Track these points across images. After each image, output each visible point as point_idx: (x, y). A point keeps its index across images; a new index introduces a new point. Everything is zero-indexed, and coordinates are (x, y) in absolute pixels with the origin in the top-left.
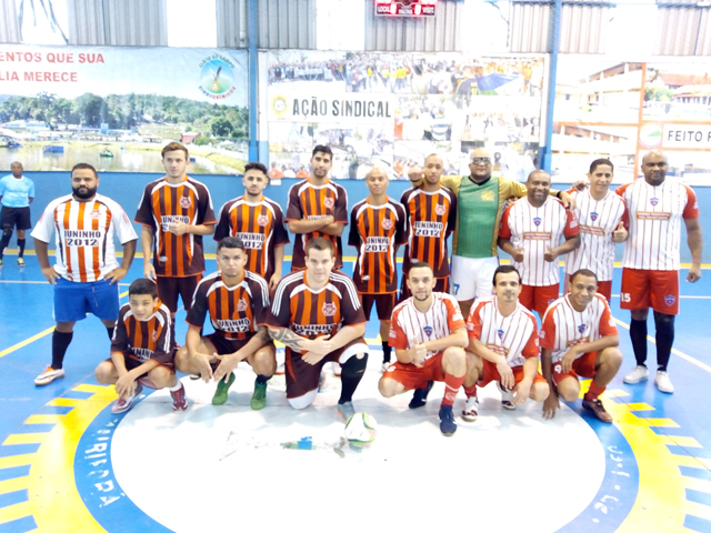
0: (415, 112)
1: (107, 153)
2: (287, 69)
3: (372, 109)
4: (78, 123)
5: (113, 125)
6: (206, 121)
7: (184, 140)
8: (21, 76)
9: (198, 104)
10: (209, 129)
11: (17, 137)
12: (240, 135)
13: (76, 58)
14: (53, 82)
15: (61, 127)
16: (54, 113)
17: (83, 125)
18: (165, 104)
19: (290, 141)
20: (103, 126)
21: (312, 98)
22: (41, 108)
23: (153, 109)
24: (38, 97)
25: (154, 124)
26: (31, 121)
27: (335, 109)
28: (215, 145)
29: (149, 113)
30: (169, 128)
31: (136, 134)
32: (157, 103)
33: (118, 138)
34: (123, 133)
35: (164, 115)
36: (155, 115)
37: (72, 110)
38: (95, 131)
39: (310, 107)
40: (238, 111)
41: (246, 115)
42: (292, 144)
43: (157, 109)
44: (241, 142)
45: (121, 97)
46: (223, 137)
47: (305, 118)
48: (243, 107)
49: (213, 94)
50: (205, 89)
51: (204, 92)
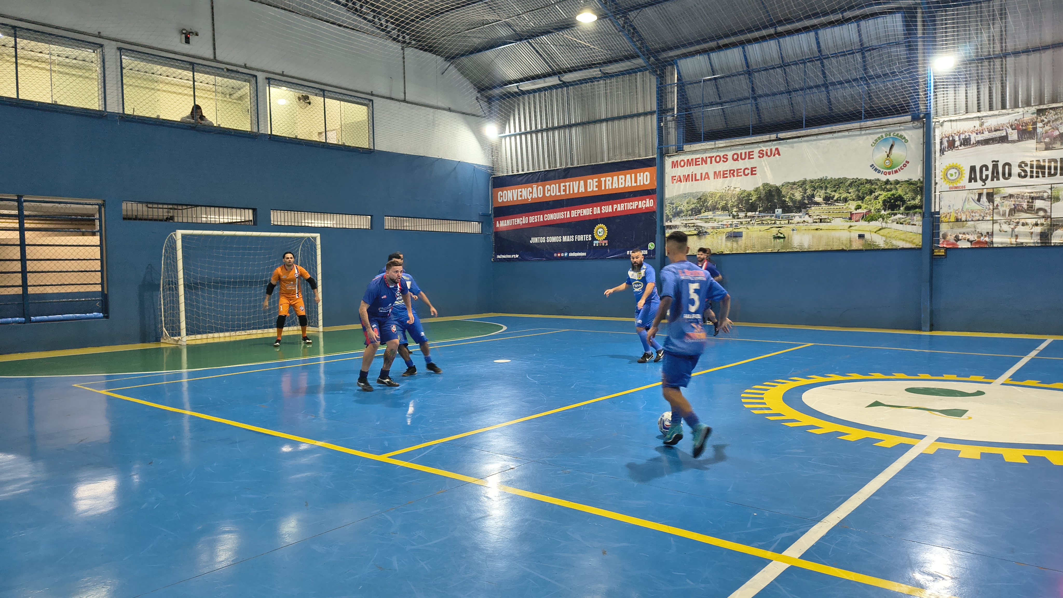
1: (779, 235)
2: (962, 137)
4: (755, 211)
5: (786, 209)
6: (876, 198)
7: (854, 217)
8: (712, 176)
9: (869, 182)
10: (879, 205)
11: (707, 226)
12: (915, 207)
13: (756, 155)
14: (736, 178)
15: (742, 215)
16: (736, 203)
17: (760, 212)
18: (836, 186)
19: (965, 210)
20: (777, 211)
21: (993, 161)
22: (726, 200)
23: (824, 191)
24: (724, 191)
25: (825, 205)
26: (717, 212)
27: (1021, 171)
28: (885, 220)
29: (819, 195)
30: (838, 207)
31: (807, 216)
32: (828, 186)
33: (790, 221)
34: (794, 216)
35: (834, 196)
36: (826, 197)
37: (751, 199)
38: (771, 216)
39: (989, 173)
40: (911, 184)
41: (920, 187)
42: (967, 213)
43: (828, 191)
44: (914, 215)
45: (794, 184)
46: (895, 212)
47: (983, 184)
48: (917, 180)
49: (884, 171)
50: (876, 167)
51: (876, 170)
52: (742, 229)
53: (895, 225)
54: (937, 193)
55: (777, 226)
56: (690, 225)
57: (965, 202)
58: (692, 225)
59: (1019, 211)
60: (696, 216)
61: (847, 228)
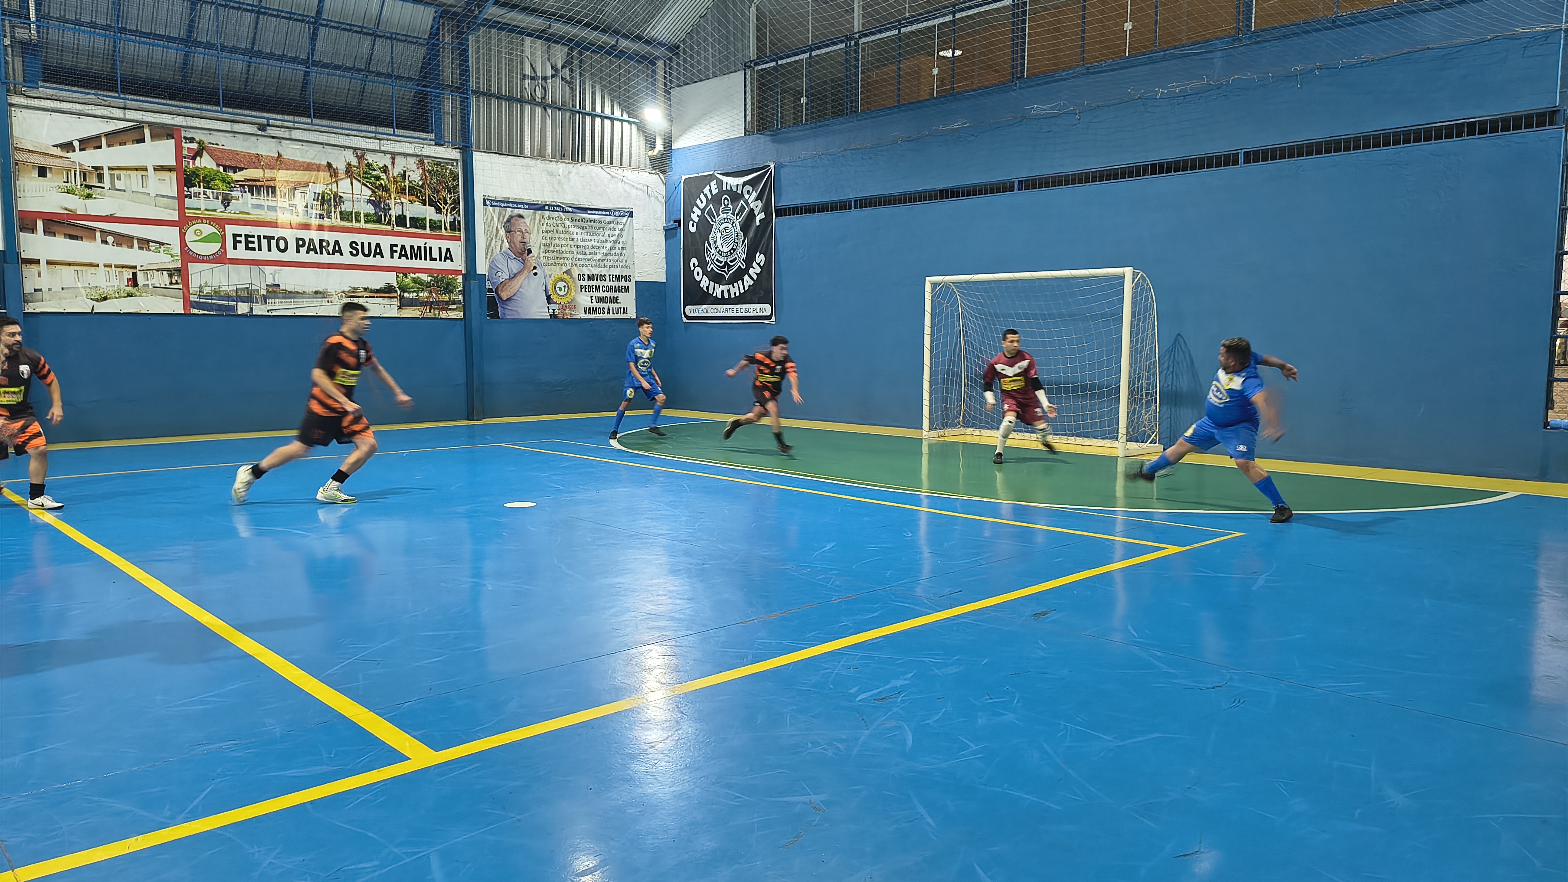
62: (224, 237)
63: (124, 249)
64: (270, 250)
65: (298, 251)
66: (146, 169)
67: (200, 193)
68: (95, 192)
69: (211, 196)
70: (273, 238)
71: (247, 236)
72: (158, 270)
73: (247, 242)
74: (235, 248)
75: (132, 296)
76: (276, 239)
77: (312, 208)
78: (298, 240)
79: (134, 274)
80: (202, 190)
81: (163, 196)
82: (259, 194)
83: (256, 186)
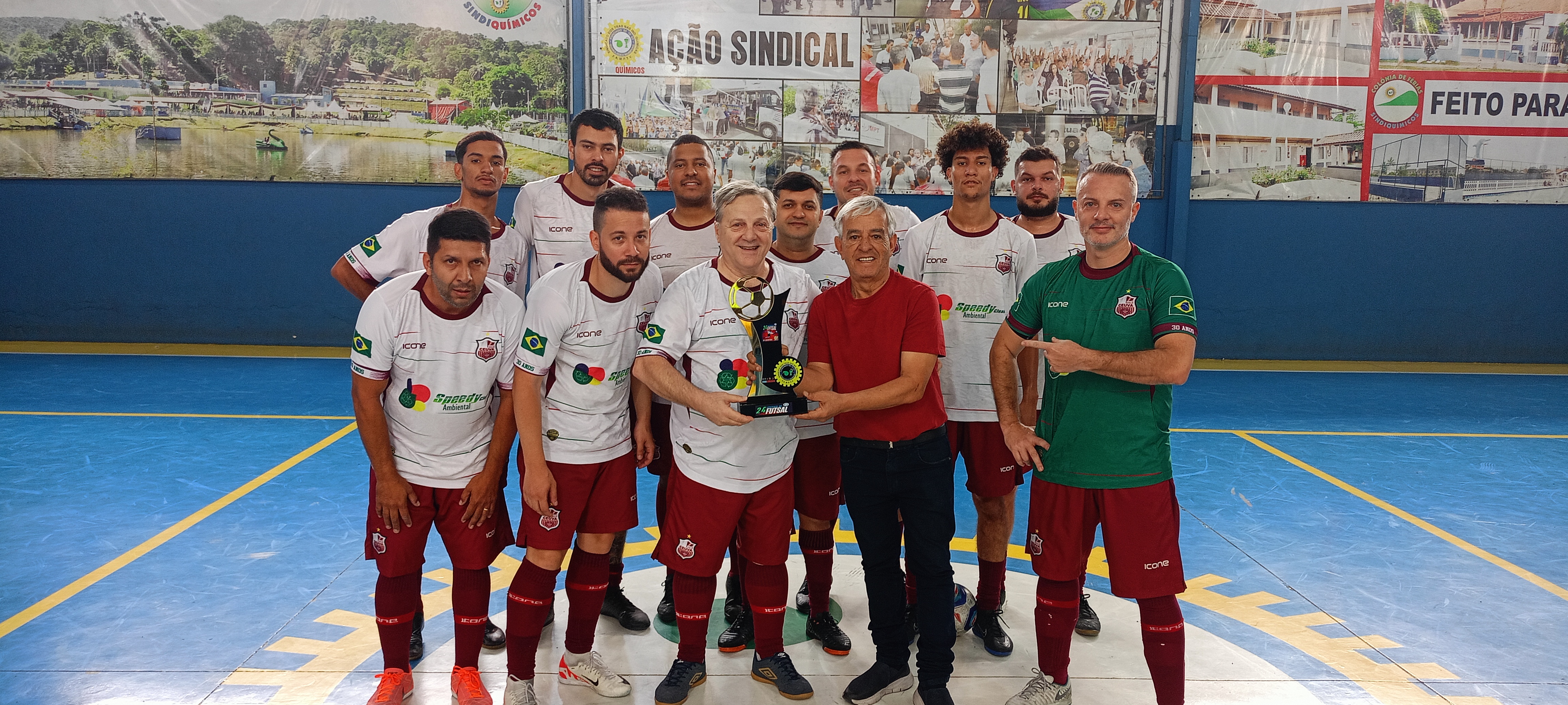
0: (900, 57)
1: (272, 141)
3: (813, 49)
4: (211, 79)
5: (286, 83)
6: (479, 76)
7: (436, 113)
9: (464, 39)
10: (486, 93)
11: (83, 107)
12: (553, 102)
15: (176, 86)
17: (221, 83)
18: (395, 40)
19: (644, 116)
20: (265, 86)
21: (690, 26)
22: (132, 48)
23: (368, 50)
24: (124, 24)
25: (372, 81)
26: (111, 76)
27: (736, 50)
28: (498, 124)
29: (360, 58)
30: (403, 90)
31: (334, 103)
32: (378, 39)
33: (296, 111)
34: (306, 101)
35: (392, 63)
36: (374, 62)
37: (198, 51)
38: (248, 96)
39: (685, 45)
40: (546, 53)
41: (562, 62)
42: (647, 122)
43: (378, 51)
44: (553, 119)
45: (302, 25)
46: (517, 108)
47: (675, 67)
48: (556, 46)
49: (493, 19)
50: (476, 8)
51: (476, 15)
52: (179, 121)
53: (517, 138)
54: (595, 77)
55: (266, 121)
56: (33, 101)
57: (644, 98)
58: (41, 102)
59: (732, 125)
60: (51, 81)
61: (422, 135)
62: (1421, 97)
63: (1302, 119)
64: (1477, 112)
65: (1515, 113)
66: (1339, 12)
67: (1399, 39)
68: (1278, 47)
69: (1413, 43)
70: (1484, 95)
71: (1451, 95)
72: (1336, 144)
73: (1450, 102)
74: (1434, 111)
75: (1302, 179)
76: (1488, 97)
77: (1545, 48)
78: (1517, 96)
79: (1309, 151)
80: (1403, 33)
81: (1355, 46)
82: (1474, 35)
83: (1472, 23)
